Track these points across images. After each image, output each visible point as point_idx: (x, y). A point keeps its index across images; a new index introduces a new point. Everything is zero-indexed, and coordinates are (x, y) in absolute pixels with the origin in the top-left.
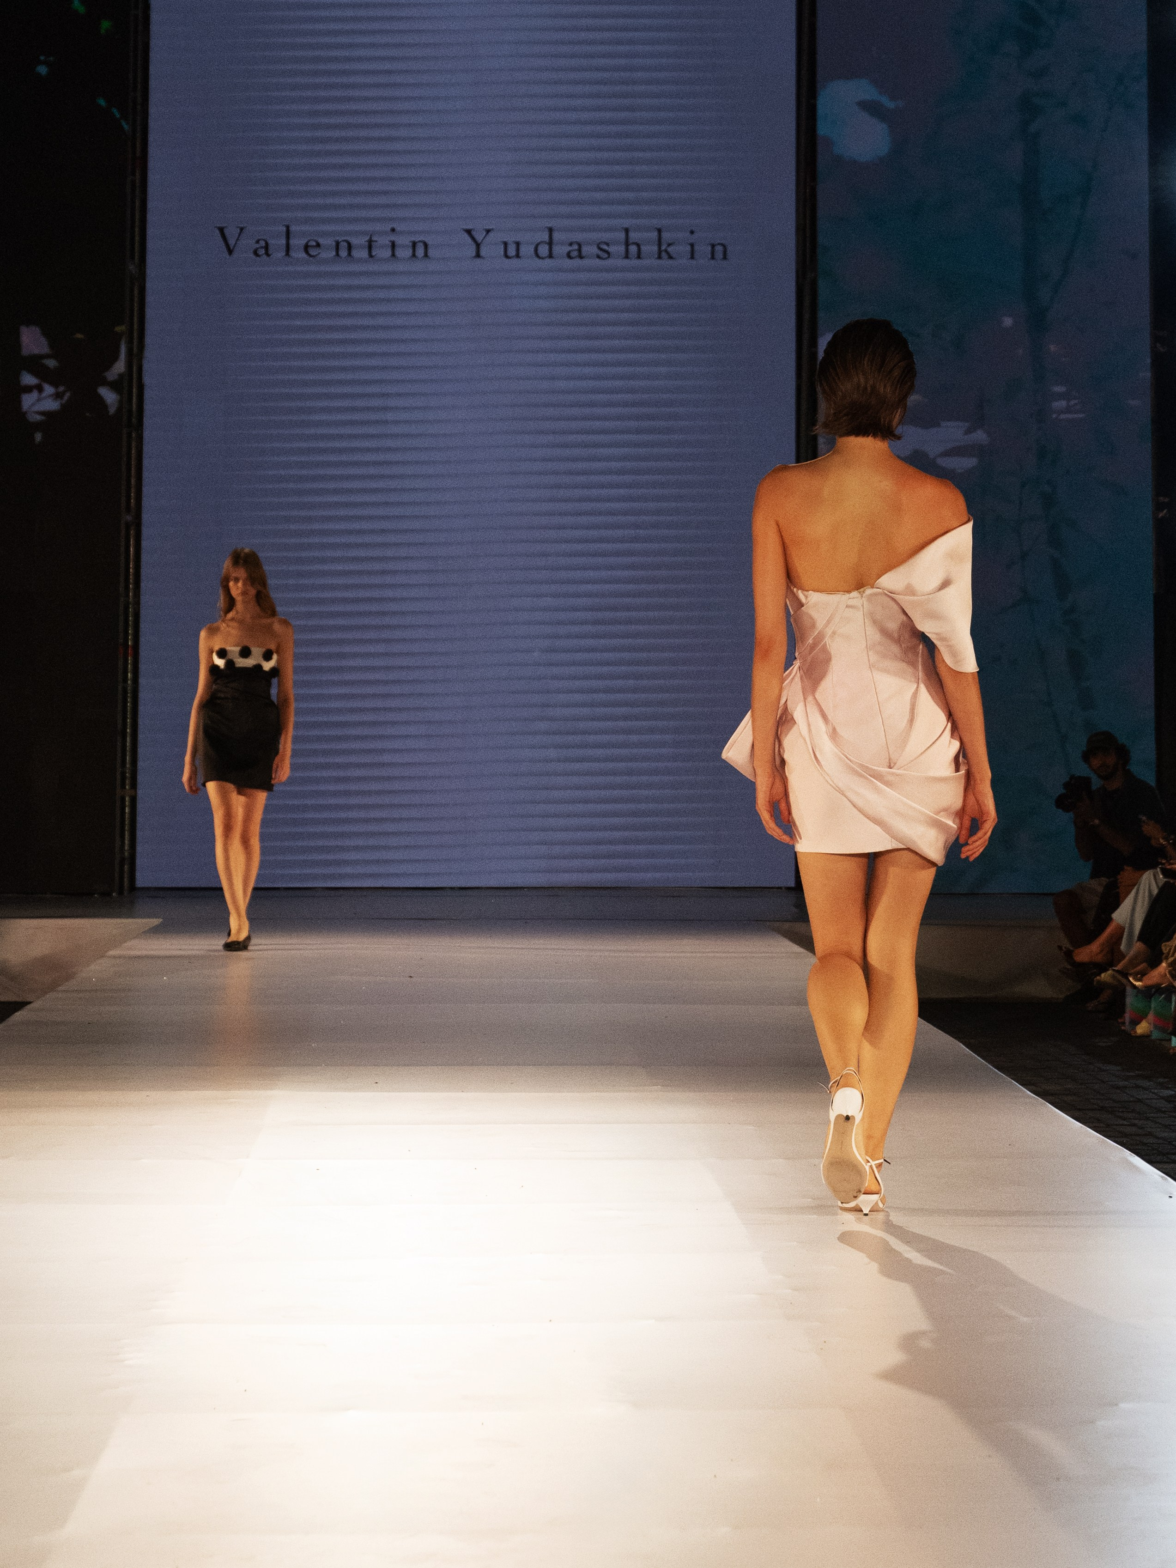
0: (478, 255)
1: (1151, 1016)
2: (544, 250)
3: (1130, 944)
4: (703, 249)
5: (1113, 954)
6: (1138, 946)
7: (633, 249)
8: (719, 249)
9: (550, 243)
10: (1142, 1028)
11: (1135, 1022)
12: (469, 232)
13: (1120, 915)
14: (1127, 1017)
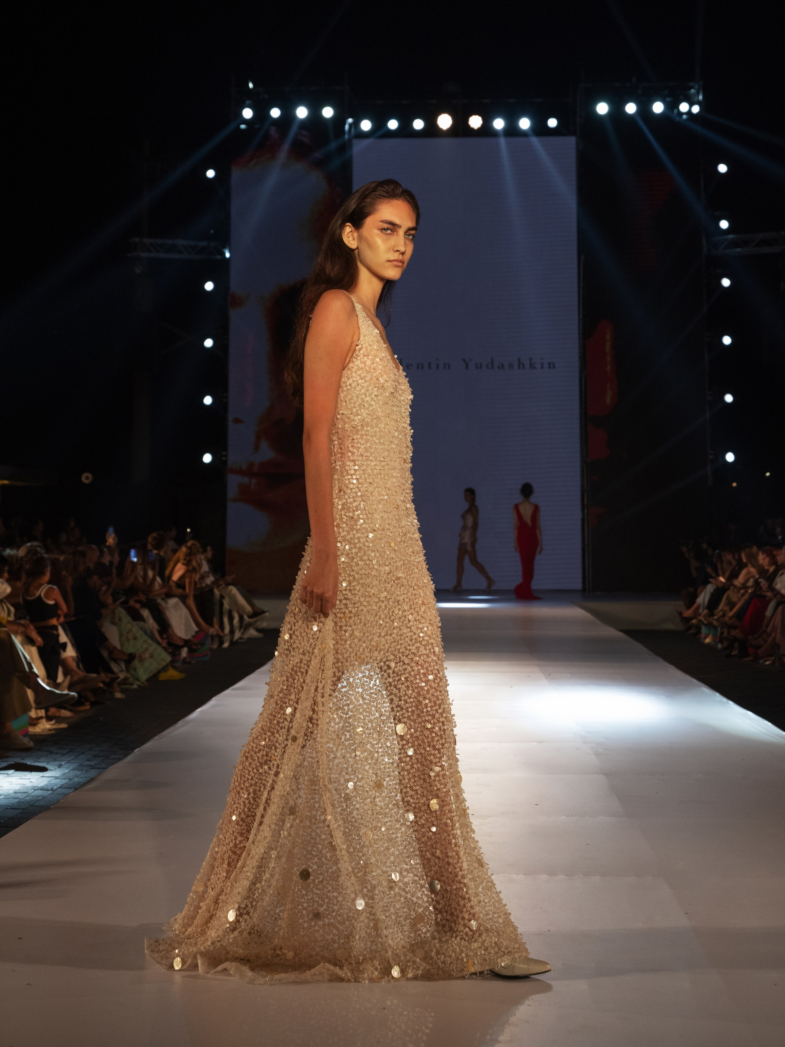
0: (467, 368)
1: (711, 636)
2: (490, 366)
3: (703, 611)
4: (546, 366)
5: (696, 614)
6: (706, 611)
7: (521, 366)
8: (552, 366)
9: (492, 363)
10: (708, 640)
11: (705, 638)
12: (464, 360)
13: (700, 600)
14: (702, 636)
